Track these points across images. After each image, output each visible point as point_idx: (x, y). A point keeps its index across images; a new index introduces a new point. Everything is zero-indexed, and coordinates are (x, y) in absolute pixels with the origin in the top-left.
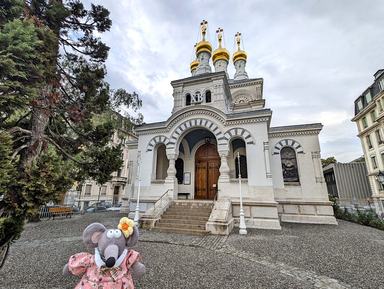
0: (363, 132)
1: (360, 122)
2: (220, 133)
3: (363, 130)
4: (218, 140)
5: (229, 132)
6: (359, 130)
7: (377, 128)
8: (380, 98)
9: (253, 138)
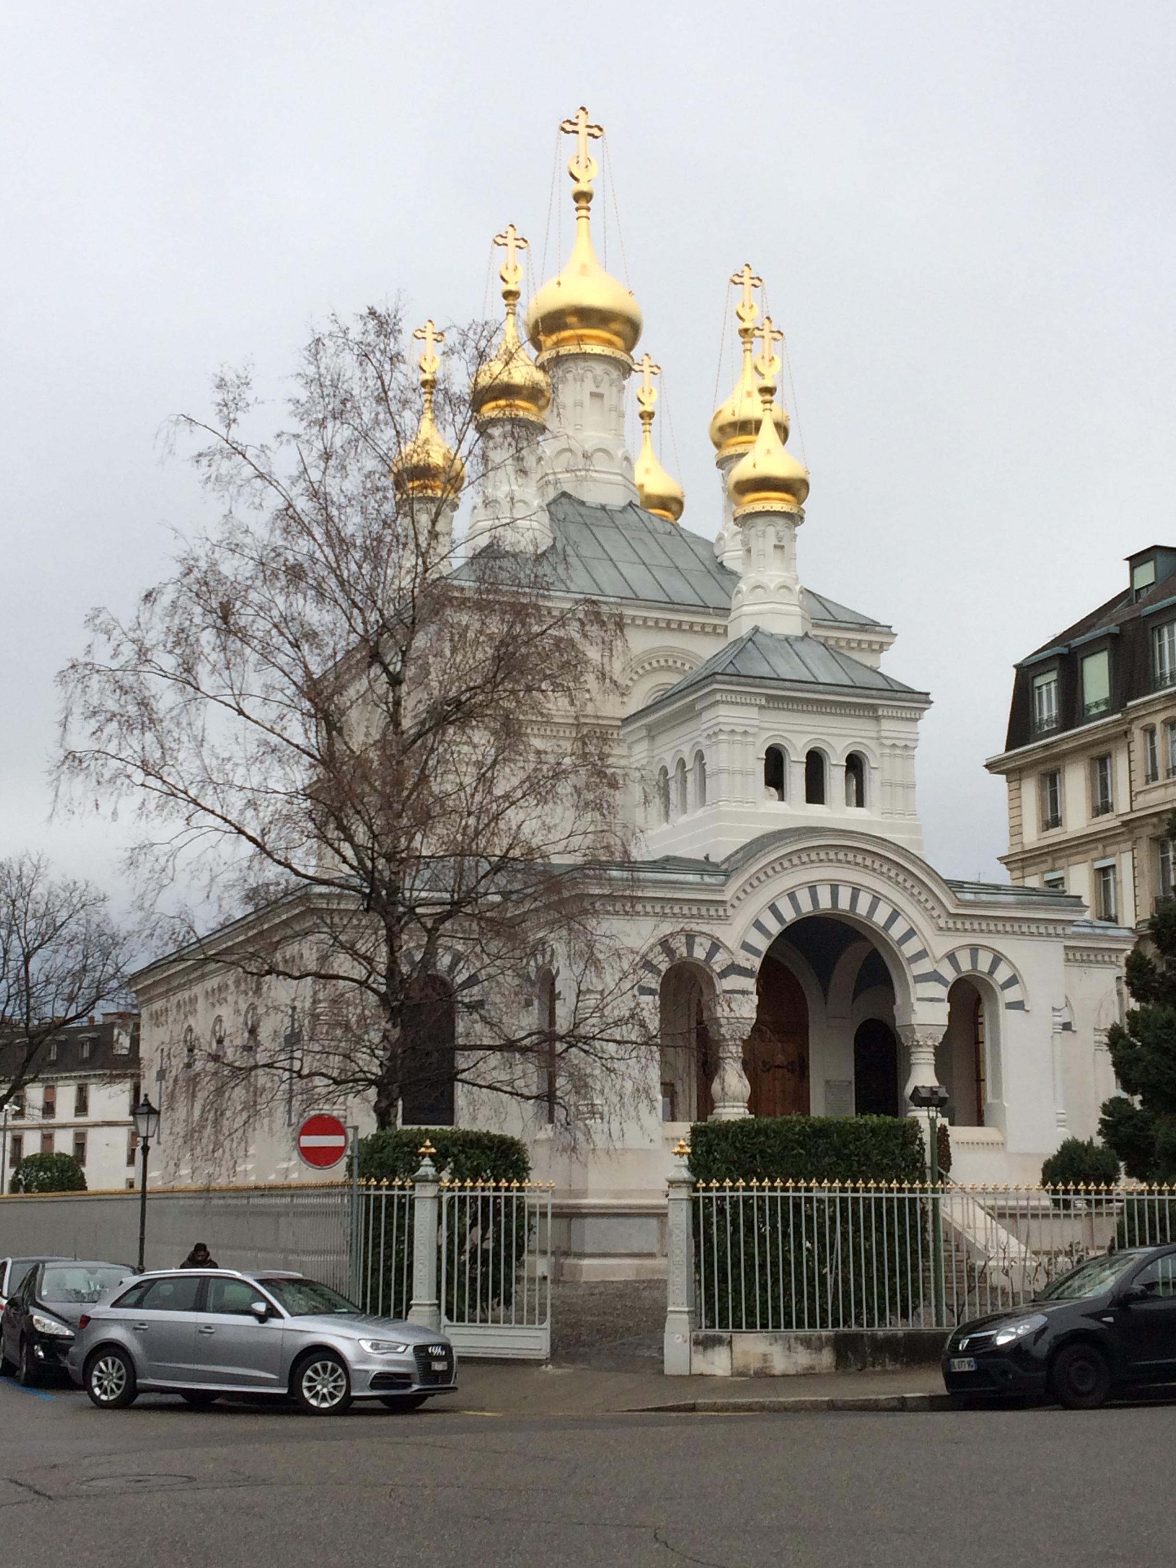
0: (1030, 851)
1: (1030, 790)
2: (922, 954)
3: (1032, 837)
4: (916, 982)
5: (951, 957)
6: (1016, 831)
7: (1104, 847)
8: (1158, 720)
9: (1025, 990)
